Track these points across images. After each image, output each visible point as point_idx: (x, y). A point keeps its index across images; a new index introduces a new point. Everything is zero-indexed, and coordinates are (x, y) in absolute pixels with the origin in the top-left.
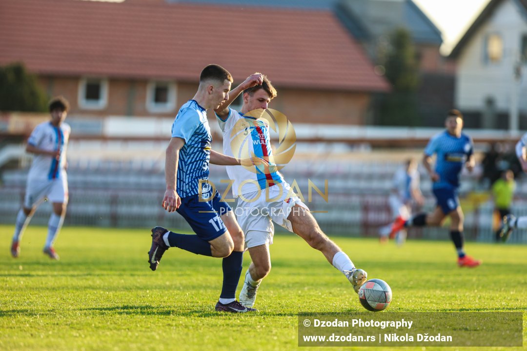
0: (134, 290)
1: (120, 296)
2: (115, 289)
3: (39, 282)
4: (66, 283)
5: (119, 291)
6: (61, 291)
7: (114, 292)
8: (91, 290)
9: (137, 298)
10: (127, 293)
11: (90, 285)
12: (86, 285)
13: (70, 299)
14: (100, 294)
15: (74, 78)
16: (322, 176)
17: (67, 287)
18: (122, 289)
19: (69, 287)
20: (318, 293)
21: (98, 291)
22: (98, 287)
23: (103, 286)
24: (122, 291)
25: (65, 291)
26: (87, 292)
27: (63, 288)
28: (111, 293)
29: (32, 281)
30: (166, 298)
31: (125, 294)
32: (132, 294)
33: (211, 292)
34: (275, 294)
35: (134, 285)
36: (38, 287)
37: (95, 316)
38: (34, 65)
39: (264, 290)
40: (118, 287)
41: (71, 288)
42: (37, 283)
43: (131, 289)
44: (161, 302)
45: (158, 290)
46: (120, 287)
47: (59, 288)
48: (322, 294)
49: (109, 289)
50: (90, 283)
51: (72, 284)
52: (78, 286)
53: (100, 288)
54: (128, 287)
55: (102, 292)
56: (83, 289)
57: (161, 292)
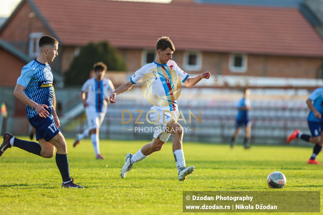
0: (176, 179)
1: (167, 183)
2: (165, 179)
3: (118, 174)
4: (134, 175)
5: (167, 180)
6: (131, 180)
7: (164, 181)
8: (150, 179)
9: (178, 184)
10: (172, 181)
11: (149, 177)
12: (146, 176)
13: (137, 185)
14: (155, 182)
15: (139, 50)
16: (292, 110)
17: (135, 178)
18: (169, 179)
19: (136, 177)
20: (290, 181)
21: (154, 180)
22: (154, 177)
23: (157, 177)
24: (168, 180)
25: (133, 180)
26: (147, 181)
27: (133, 178)
28: (162, 181)
29: (114, 174)
30: (195, 184)
31: (170, 182)
32: (175, 182)
33: (223, 181)
34: (263, 182)
35: (176, 177)
36: (117, 177)
37: (152, 195)
38: (115, 42)
39: (256, 179)
40: (167, 178)
41: (138, 178)
42: (117, 175)
43: (174, 179)
44: (193, 187)
45: (190, 179)
46: (167, 177)
47: (130, 178)
48: (292, 182)
49: (161, 179)
50: (149, 175)
51: (138, 176)
52: (142, 177)
53: (155, 178)
54: (172, 178)
55: (156, 181)
56: (145, 179)
57: (192, 181)
